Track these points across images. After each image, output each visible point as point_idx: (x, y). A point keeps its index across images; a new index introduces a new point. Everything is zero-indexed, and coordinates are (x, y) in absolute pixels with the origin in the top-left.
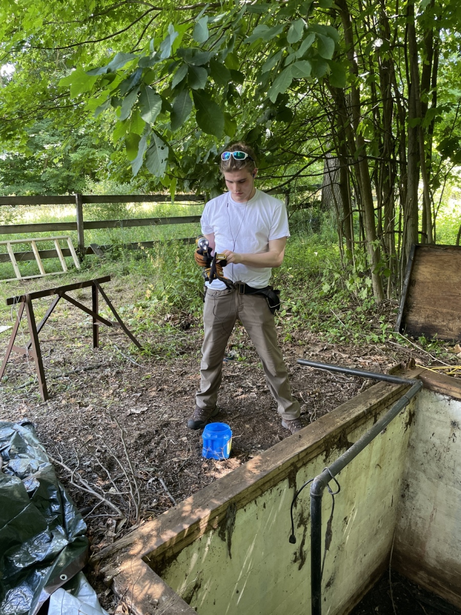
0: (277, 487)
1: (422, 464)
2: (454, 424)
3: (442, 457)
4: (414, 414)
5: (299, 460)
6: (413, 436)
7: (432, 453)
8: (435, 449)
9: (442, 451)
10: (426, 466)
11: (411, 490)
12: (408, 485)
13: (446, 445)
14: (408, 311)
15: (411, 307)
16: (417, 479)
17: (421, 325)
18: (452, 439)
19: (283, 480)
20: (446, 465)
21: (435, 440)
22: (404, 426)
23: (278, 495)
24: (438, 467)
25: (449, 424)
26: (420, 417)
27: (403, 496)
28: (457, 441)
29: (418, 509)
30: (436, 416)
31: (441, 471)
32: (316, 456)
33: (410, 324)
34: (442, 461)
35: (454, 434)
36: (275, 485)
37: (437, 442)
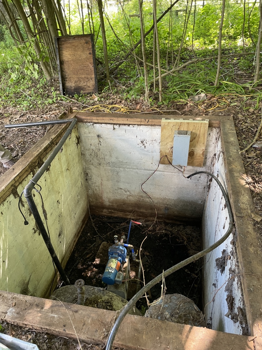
0: (6, 201)
1: (90, 161)
2: (99, 136)
3: (98, 154)
4: (79, 138)
5: (16, 182)
6: (82, 149)
7: (93, 154)
8: (94, 151)
9: (97, 151)
10: (92, 161)
11: (89, 175)
12: (87, 174)
13: (98, 148)
14: (65, 81)
15: (65, 78)
16: (90, 169)
17: (73, 88)
18: (100, 144)
19: (9, 195)
20: (101, 157)
21: (93, 147)
22: (76, 145)
23: (9, 205)
24: (98, 160)
25: (96, 137)
26: (83, 138)
27: (87, 180)
28: (102, 144)
29: (95, 183)
30: (90, 135)
31: (99, 161)
32: (27, 176)
33: (68, 89)
34: (98, 156)
35: (100, 141)
36: (4, 200)
37: (94, 148)
